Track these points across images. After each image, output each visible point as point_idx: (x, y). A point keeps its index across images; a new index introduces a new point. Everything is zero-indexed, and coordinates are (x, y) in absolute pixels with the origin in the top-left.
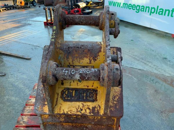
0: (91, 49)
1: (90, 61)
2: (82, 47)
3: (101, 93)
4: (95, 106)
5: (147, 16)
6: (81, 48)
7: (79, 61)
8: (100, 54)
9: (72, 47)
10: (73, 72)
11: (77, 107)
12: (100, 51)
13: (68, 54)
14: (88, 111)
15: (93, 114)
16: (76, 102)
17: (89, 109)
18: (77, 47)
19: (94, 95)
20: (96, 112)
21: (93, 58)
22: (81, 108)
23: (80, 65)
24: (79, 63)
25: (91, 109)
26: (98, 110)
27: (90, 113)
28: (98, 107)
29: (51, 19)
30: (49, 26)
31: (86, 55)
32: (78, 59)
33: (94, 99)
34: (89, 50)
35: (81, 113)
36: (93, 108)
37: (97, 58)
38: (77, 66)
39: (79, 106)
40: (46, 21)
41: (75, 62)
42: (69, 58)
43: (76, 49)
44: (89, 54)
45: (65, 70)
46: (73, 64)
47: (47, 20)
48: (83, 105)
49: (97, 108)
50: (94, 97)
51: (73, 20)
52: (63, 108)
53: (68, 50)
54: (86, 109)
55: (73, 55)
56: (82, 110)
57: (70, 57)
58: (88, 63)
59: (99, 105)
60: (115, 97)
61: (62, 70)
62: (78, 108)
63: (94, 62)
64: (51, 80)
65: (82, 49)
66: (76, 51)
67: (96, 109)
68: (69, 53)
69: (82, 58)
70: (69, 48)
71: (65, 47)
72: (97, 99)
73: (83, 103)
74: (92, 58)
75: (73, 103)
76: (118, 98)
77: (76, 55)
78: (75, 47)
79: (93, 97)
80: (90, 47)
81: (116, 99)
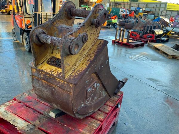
10: (49, 37)
13: (60, 32)
14: (56, 73)
17: (58, 72)
20: (60, 76)
22: (53, 70)
27: (56, 75)
29: (120, 38)
30: (116, 44)
35: (51, 73)
36: (60, 73)
40: (114, 39)
42: (60, 35)
43: (66, 29)
45: (45, 35)
47: (116, 39)
52: (44, 67)
53: (61, 29)
55: (63, 33)
56: (53, 72)
60: (79, 71)
64: (34, 39)
65: (69, 30)
71: (60, 27)
73: (57, 68)
76: (80, 72)
81: (79, 72)
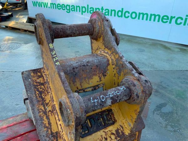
0: (99, 64)
1: (100, 78)
2: (89, 64)
3: (116, 111)
4: (117, 128)
5: (80, 16)
6: (87, 65)
7: (88, 82)
8: (109, 67)
9: (77, 66)
10: (103, 98)
11: (100, 137)
12: (109, 64)
13: (74, 77)
14: (113, 137)
15: (119, 138)
16: (96, 133)
17: (113, 134)
18: (83, 66)
19: (112, 116)
20: (121, 134)
21: (103, 74)
22: (104, 137)
23: (89, 86)
24: (89, 84)
25: (115, 133)
26: (122, 132)
27: (116, 138)
28: (121, 127)
31: (95, 73)
32: (87, 79)
33: (113, 120)
34: (97, 66)
36: (116, 131)
37: (106, 73)
38: (87, 88)
39: (102, 136)
41: (84, 84)
42: (76, 82)
43: (82, 68)
44: (98, 71)
45: (93, 99)
46: (82, 87)
48: (105, 132)
49: (120, 129)
50: (113, 118)
51: (63, 32)
53: (74, 71)
54: (110, 136)
55: (80, 76)
56: (106, 139)
57: (77, 80)
58: (98, 81)
59: (120, 126)
61: (89, 100)
62: (101, 139)
63: (104, 78)
65: (90, 66)
66: (83, 70)
67: (120, 131)
68: (75, 75)
69: (91, 78)
70: (73, 68)
71: (68, 69)
72: (116, 119)
73: (104, 131)
74: (101, 74)
75: (93, 135)
77: (84, 76)
78: (80, 66)
79: (111, 119)
80: (97, 62)
